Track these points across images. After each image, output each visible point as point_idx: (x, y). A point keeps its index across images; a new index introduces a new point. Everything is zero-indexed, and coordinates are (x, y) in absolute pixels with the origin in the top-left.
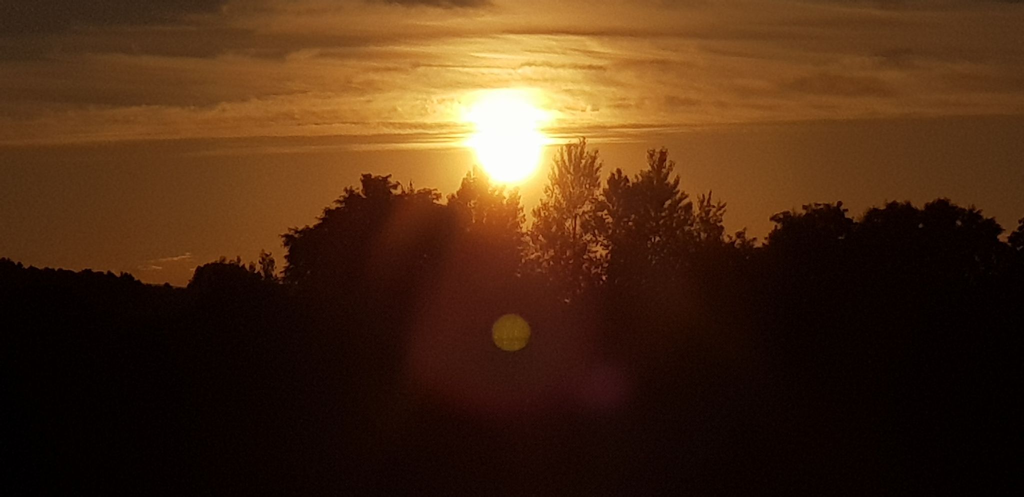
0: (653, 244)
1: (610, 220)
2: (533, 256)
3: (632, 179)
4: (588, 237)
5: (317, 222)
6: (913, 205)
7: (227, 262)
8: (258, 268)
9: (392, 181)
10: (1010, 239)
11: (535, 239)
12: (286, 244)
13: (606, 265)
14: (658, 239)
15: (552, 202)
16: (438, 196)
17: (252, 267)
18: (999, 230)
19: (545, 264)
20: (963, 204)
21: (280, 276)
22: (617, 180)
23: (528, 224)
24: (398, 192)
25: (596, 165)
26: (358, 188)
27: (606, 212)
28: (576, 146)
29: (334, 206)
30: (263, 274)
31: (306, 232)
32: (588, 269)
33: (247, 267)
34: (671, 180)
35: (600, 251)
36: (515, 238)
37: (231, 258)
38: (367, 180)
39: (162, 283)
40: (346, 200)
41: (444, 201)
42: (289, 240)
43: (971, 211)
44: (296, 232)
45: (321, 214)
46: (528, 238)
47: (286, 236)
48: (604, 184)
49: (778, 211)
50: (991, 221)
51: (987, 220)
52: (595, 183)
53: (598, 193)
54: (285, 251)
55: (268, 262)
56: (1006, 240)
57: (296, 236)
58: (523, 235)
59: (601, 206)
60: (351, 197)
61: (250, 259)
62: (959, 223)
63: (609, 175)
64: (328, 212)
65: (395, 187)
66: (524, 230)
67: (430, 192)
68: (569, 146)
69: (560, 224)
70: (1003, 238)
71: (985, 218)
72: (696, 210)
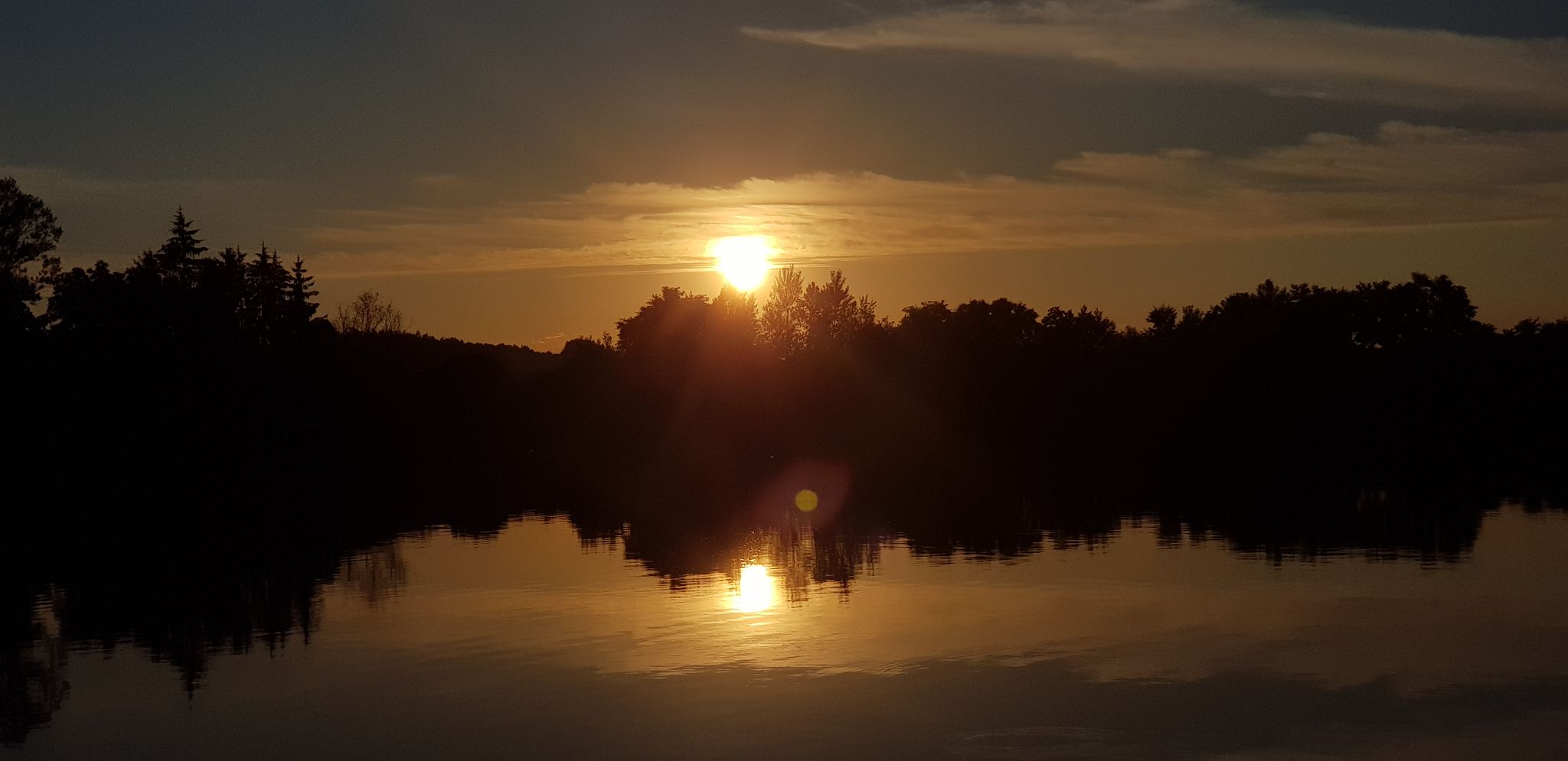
0: (834, 326)
1: (809, 312)
2: (763, 334)
3: (821, 288)
4: (796, 322)
5: (636, 315)
6: (986, 302)
7: (584, 339)
8: (602, 342)
9: (681, 290)
10: (1043, 321)
11: (764, 324)
12: (618, 328)
13: (806, 338)
14: (836, 322)
15: (774, 302)
16: (707, 299)
17: (599, 341)
18: (1036, 316)
19: (770, 338)
20: (1015, 301)
21: (615, 346)
22: (812, 288)
23: (760, 314)
24: (684, 297)
25: (800, 280)
26: (660, 294)
27: (806, 307)
28: (788, 269)
29: (646, 306)
30: (605, 345)
31: (630, 321)
32: (796, 340)
33: (596, 341)
34: (844, 288)
35: (803, 330)
36: (752, 323)
37: (586, 336)
38: (666, 290)
39: (546, 351)
40: (654, 302)
41: (710, 302)
42: (620, 325)
43: (1020, 305)
44: (624, 320)
45: (639, 310)
46: (760, 323)
47: (619, 323)
48: (805, 291)
49: (907, 306)
50: (1031, 311)
51: (1030, 310)
52: (799, 291)
53: (801, 296)
54: (618, 332)
55: (608, 339)
56: (1040, 322)
57: (625, 323)
58: (757, 321)
59: (803, 304)
60: (656, 301)
61: (597, 337)
62: (1013, 312)
63: (808, 286)
64: (643, 309)
65: (682, 294)
66: (758, 318)
67: (702, 297)
68: (784, 269)
69: (779, 314)
70: (1039, 320)
71: (1028, 308)
72: (859, 305)
